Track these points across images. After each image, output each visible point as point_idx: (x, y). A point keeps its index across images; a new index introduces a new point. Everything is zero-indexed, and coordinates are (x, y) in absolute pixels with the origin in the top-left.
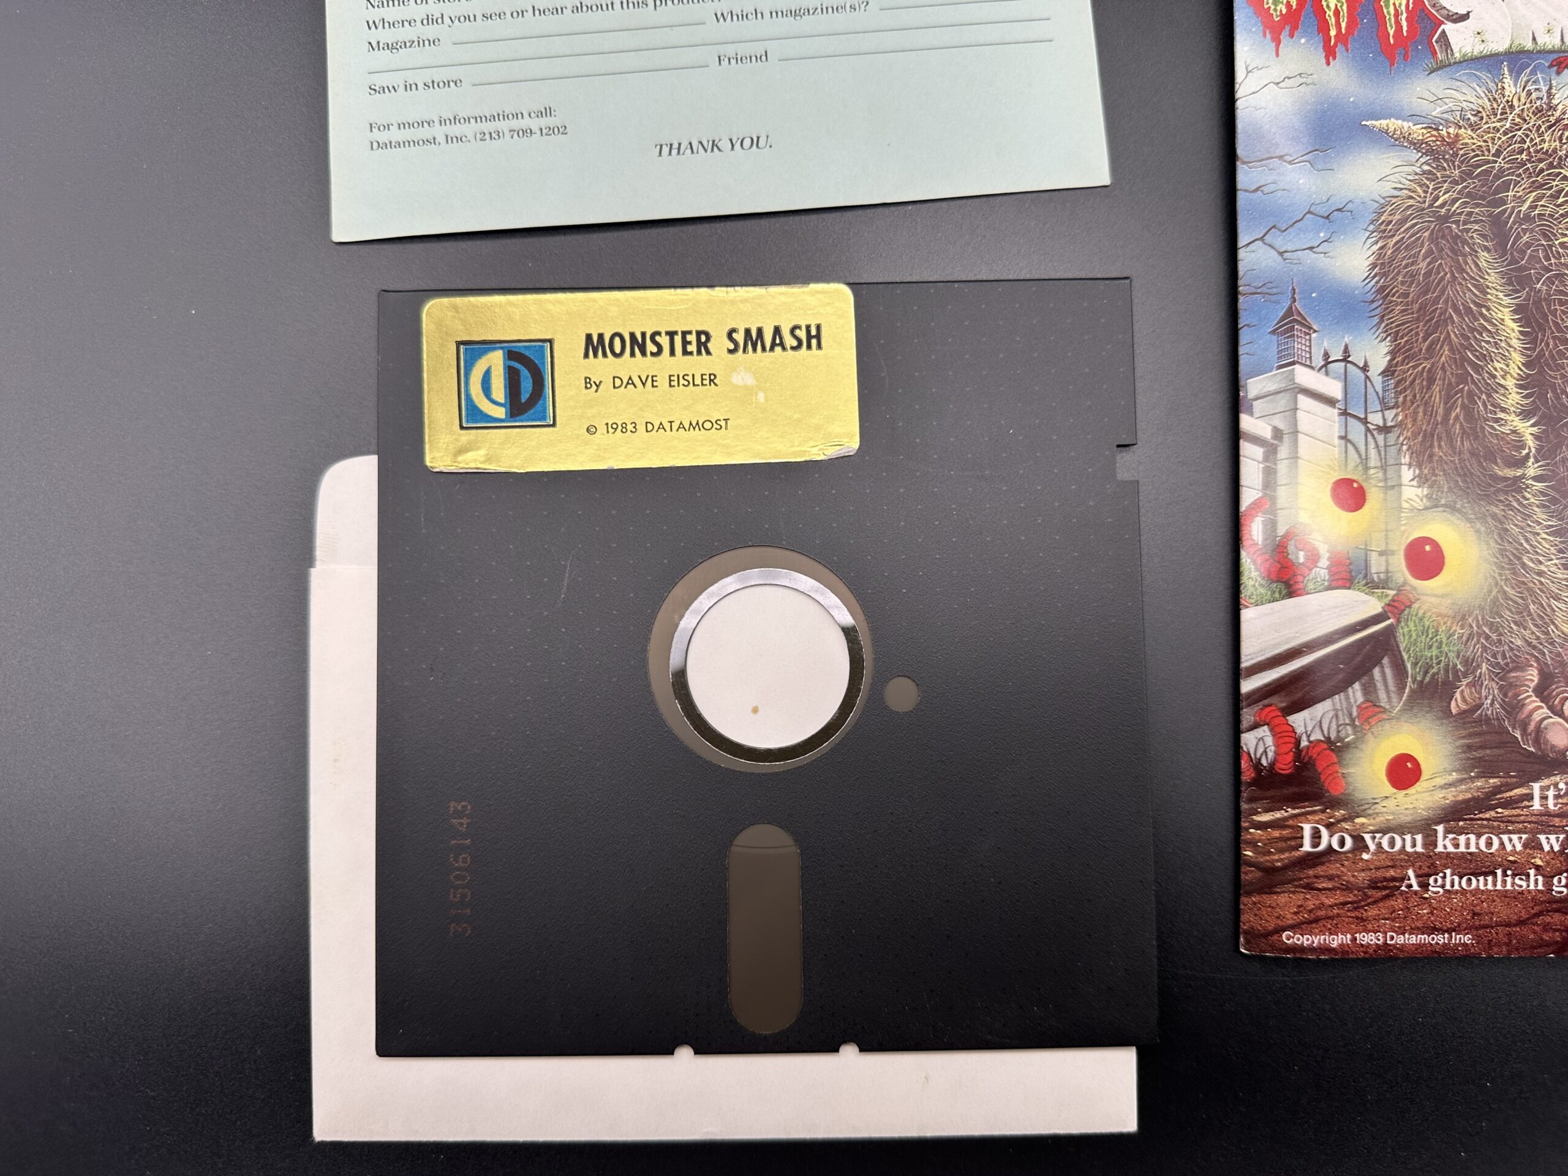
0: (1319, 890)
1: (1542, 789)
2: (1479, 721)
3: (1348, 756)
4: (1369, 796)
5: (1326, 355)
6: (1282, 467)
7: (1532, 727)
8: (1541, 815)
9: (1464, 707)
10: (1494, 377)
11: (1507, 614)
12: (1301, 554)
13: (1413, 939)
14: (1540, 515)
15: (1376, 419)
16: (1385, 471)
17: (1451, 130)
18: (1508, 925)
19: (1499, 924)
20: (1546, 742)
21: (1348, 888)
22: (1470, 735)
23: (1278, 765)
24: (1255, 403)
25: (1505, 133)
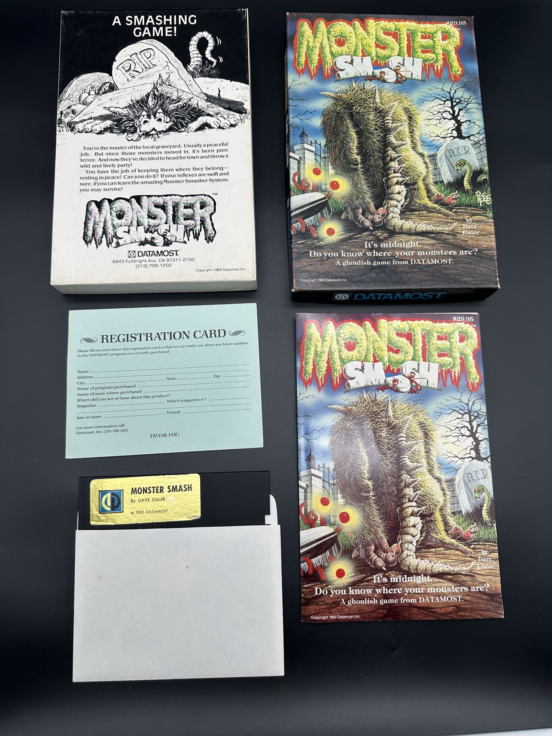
0: (320, 605)
1: (376, 577)
2: (359, 560)
3: (326, 570)
4: (332, 580)
5: (319, 466)
6: (308, 494)
7: (373, 561)
8: (376, 584)
9: (355, 556)
10: (361, 470)
11: (366, 532)
12: (314, 517)
13: (344, 617)
14: (374, 505)
15: (331, 482)
16: (334, 495)
17: (350, 407)
18: (369, 613)
19: (366, 613)
20: (377, 564)
21: (327, 604)
22: (357, 564)
23: (309, 572)
24: (302, 478)
25: (364, 407)
